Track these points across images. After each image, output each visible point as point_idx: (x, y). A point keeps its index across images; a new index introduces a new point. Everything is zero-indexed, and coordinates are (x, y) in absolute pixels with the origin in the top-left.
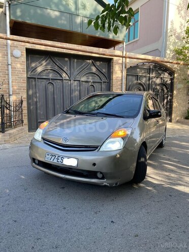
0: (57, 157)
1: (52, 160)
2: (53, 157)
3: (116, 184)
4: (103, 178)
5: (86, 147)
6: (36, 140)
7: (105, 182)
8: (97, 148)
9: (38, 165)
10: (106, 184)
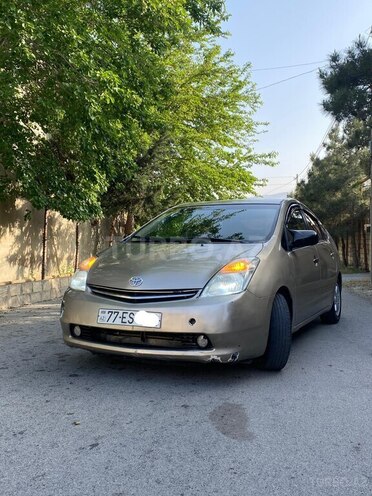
0: (120, 314)
1: (111, 321)
2: (114, 316)
3: (234, 357)
4: (209, 347)
5: (176, 291)
6: (73, 290)
7: (213, 354)
8: (196, 292)
9: (81, 337)
10: (216, 358)
